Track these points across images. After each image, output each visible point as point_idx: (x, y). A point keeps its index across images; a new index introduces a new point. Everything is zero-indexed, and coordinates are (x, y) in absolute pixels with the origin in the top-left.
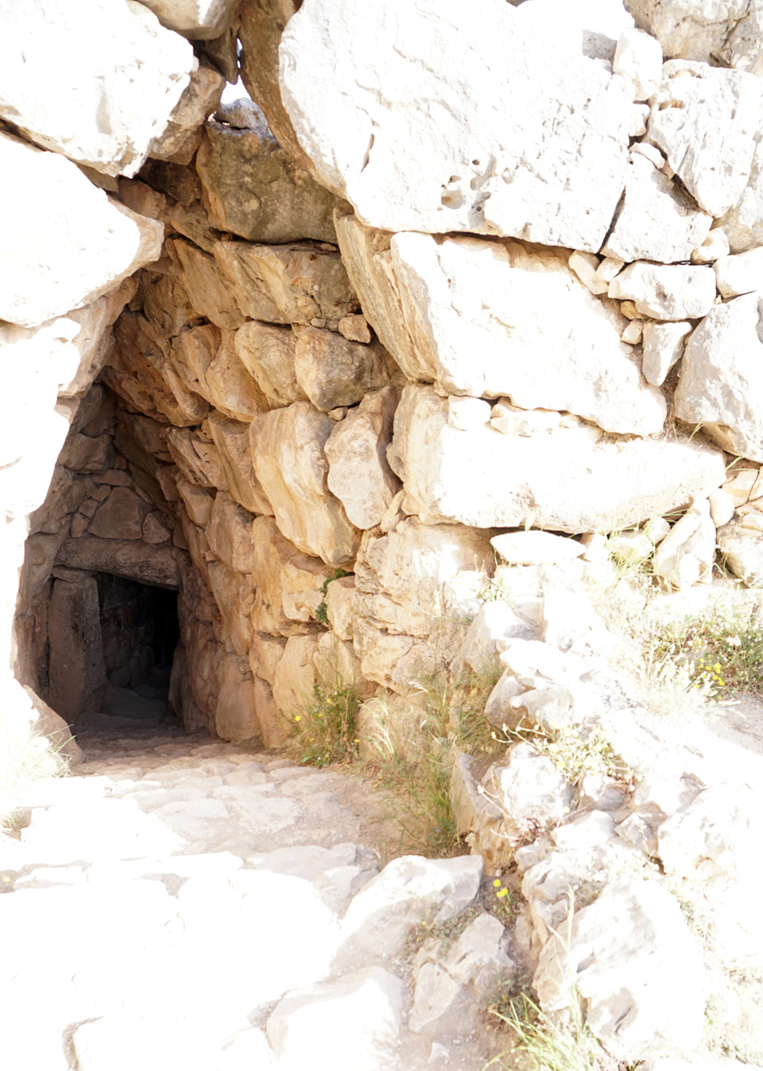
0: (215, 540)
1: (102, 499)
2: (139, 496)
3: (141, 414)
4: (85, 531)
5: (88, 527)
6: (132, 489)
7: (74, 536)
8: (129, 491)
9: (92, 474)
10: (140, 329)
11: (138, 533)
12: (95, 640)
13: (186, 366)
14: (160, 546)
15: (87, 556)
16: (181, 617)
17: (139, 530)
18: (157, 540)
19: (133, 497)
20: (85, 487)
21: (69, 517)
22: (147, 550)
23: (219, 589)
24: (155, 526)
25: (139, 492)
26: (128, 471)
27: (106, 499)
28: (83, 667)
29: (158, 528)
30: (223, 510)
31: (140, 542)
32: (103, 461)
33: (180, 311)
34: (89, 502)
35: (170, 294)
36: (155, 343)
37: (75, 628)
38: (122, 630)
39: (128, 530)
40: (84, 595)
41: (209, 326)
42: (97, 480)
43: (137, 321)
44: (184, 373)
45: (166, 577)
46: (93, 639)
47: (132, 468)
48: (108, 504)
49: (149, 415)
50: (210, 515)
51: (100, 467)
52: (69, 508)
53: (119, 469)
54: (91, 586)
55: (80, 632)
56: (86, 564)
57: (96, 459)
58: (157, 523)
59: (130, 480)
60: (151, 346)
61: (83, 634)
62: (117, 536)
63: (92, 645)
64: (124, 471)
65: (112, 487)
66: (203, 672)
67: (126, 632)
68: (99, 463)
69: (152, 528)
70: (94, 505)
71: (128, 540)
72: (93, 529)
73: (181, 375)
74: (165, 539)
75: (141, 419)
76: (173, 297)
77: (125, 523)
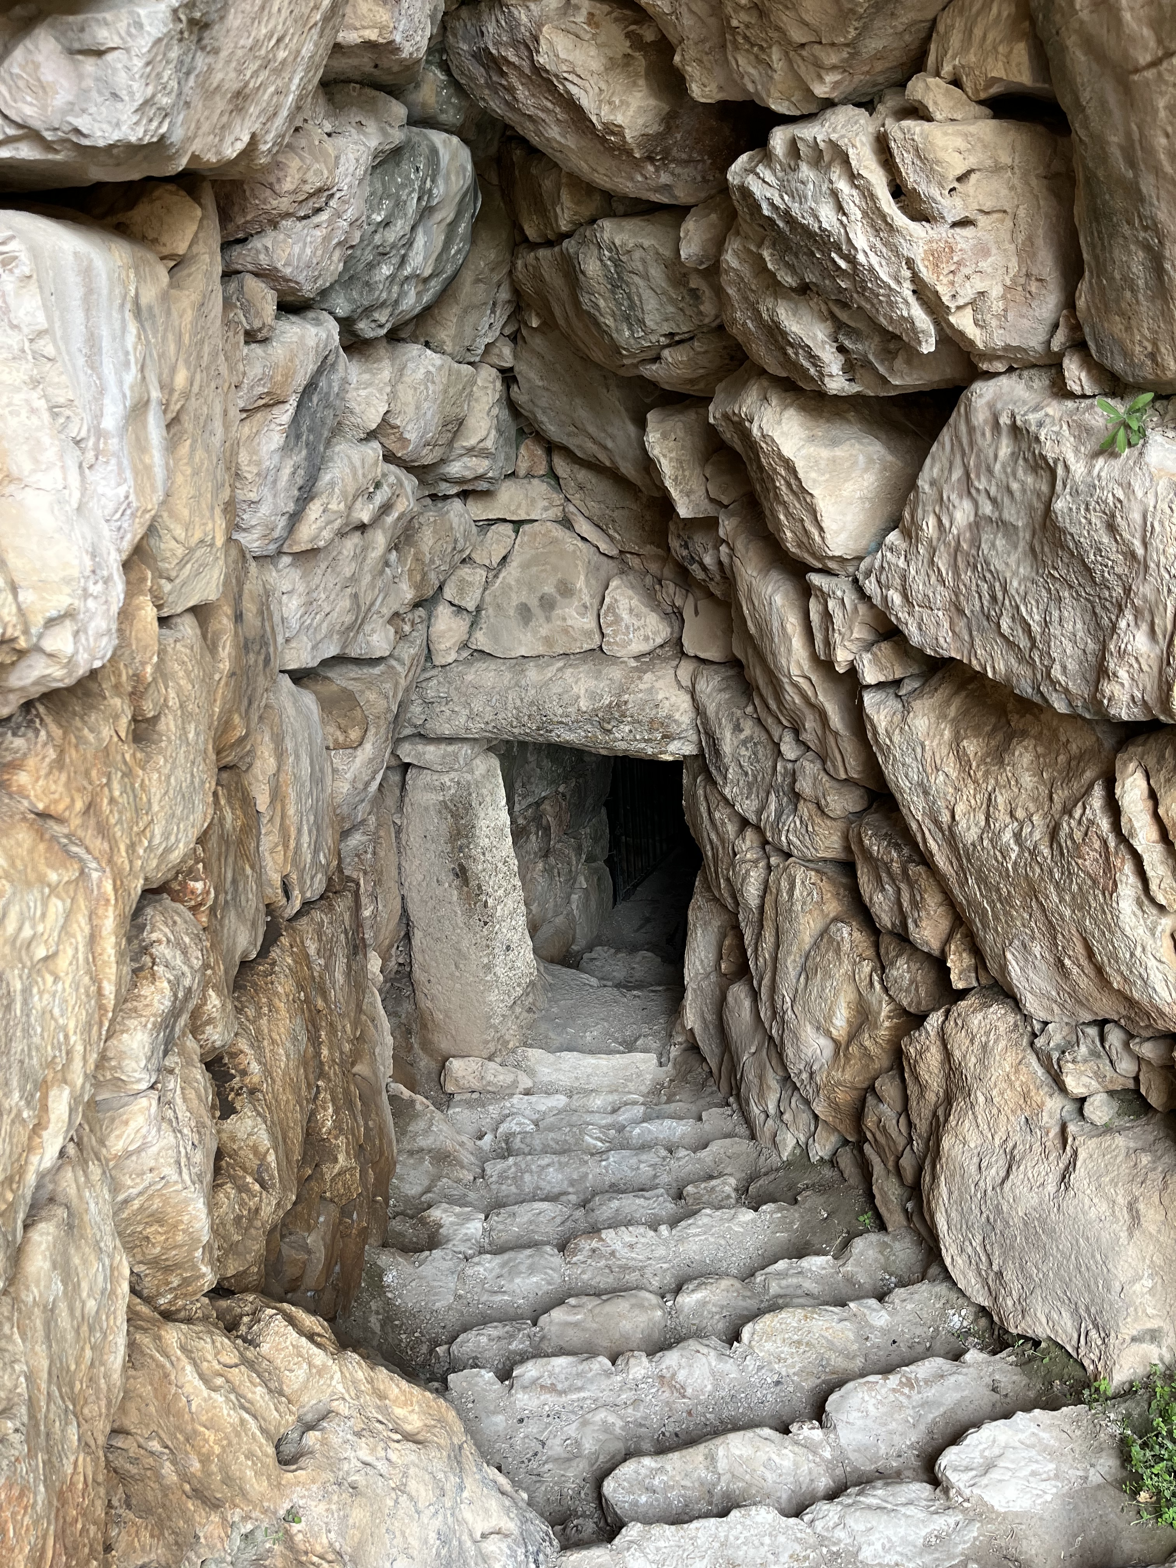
1: (495, 560)
2: (582, 538)
4: (465, 646)
5: (470, 634)
6: (566, 523)
7: (439, 660)
8: (558, 532)
11: (588, 634)
12: (507, 892)
14: (647, 661)
15: (474, 707)
17: (593, 625)
18: (638, 646)
19: (571, 543)
22: (616, 673)
24: (631, 610)
26: (552, 477)
27: (504, 560)
28: (485, 960)
29: (639, 615)
31: (598, 657)
32: (490, 447)
34: (465, 572)
37: (461, 874)
38: (552, 844)
39: (565, 631)
40: (474, 796)
42: (480, 509)
45: (668, 737)
46: (501, 891)
47: (561, 467)
48: (512, 571)
51: (480, 468)
53: (529, 476)
54: (487, 772)
55: (473, 885)
57: (470, 443)
58: (635, 602)
59: (558, 499)
62: (541, 649)
63: (500, 908)
64: (544, 478)
65: (518, 524)
68: (484, 455)
69: (625, 615)
71: (566, 655)
74: (658, 642)
77: (558, 612)
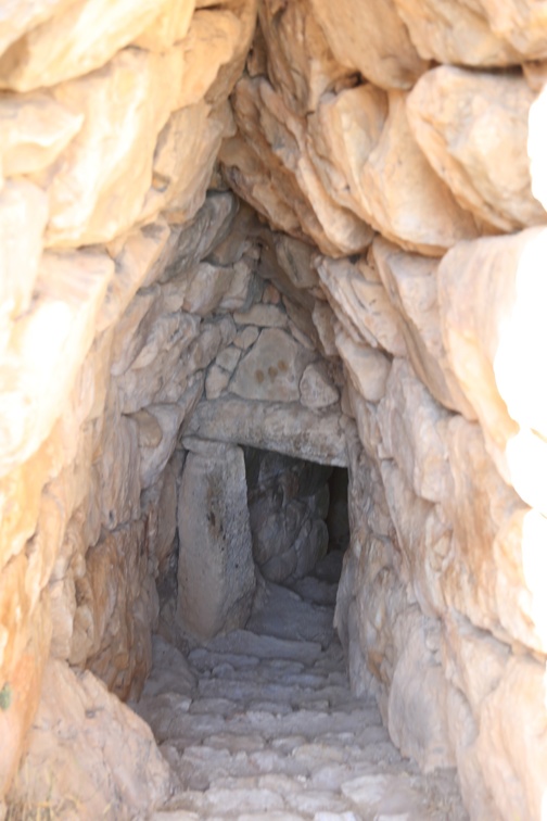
0: (390, 434)
1: (246, 346)
2: (296, 340)
3: (284, 233)
4: (225, 389)
5: (228, 385)
6: (287, 330)
7: (210, 396)
8: (282, 335)
9: (232, 312)
10: (263, 104)
11: (293, 393)
12: (239, 532)
13: (331, 163)
14: (325, 412)
15: (226, 424)
16: (351, 515)
17: (296, 388)
18: (319, 403)
19: (288, 342)
20: (220, 333)
21: (199, 375)
22: (305, 417)
23: (397, 506)
24: (317, 384)
25: (297, 334)
26: (281, 306)
27: (251, 346)
28: (220, 571)
29: (321, 387)
30: (402, 391)
31: (297, 407)
32: (244, 295)
33: (317, 66)
34: (229, 351)
35: (300, 37)
36: (285, 125)
37: (212, 518)
38: (283, 505)
39: (282, 389)
40: (224, 473)
41: (368, 87)
42: (239, 319)
43: (259, 91)
44: (328, 175)
45: (331, 456)
46: (235, 532)
47: (286, 302)
48: (255, 352)
49: (295, 235)
50: (384, 391)
51: (239, 304)
52: (197, 363)
53: (270, 303)
54: (236, 460)
55: (217, 525)
56: (225, 435)
57: (234, 294)
58: (319, 379)
59: (285, 317)
60: (282, 129)
61: (221, 527)
62: (266, 397)
63: (233, 541)
64: (277, 305)
65: (261, 329)
66: (374, 616)
67: (290, 506)
68: (238, 298)
69: (313, 386)
70: (236, 354)
71: (280, 402)
72: (234, 387)
73: (324, 178)
74: (331, 401)
75: (287, 241)
76: (305, 41)
77: (278, 378)
